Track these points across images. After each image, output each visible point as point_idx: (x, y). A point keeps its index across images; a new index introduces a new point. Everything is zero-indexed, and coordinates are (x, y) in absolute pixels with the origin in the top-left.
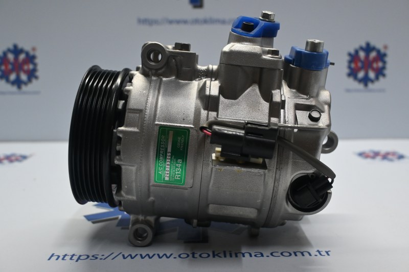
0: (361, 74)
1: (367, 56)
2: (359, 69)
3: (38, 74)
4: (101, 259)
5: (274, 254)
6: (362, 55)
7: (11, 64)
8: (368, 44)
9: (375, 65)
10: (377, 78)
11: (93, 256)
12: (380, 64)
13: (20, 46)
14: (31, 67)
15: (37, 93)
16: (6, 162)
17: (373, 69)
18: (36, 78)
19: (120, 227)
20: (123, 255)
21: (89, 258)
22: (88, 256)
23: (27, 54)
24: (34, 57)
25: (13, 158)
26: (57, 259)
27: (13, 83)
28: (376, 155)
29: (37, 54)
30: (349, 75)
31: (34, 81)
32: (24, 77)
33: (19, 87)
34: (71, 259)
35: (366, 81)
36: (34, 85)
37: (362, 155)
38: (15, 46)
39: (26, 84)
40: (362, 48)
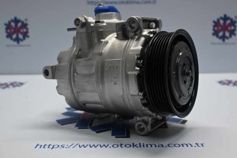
0: (221, 34)
1: (225, 23)
2: (220, 31)
3: (29, 34)
4: (66, 148)
5: (169, 145)
6: (222, 22)
7: (13, 29)
8: (225, 16)
10: (230, 36)
11: (61, 146)
12: (233, 28)
13: (18, 18)
14: (25, 30)
15: (28, 46)
16: (11, 87)
17: (228, 31)
18: (28, 37)
20: (79, 145)
21: (59, 147)
23: (23, 22)
24: (26, 25)
25: (15, 84)
26: (40, 148)
27: (15, 40)
28: (229, 82)
29: (28, 22)
30: (214, 34)
31: (27, 39)
32: (21, 36)
33: (18, 42)
34: (48, 147)
35: (223, 38)
36: (27, 41)
37: (221, 82)
38: (16, 18)
39: (22, 40)
40: (221, 18)
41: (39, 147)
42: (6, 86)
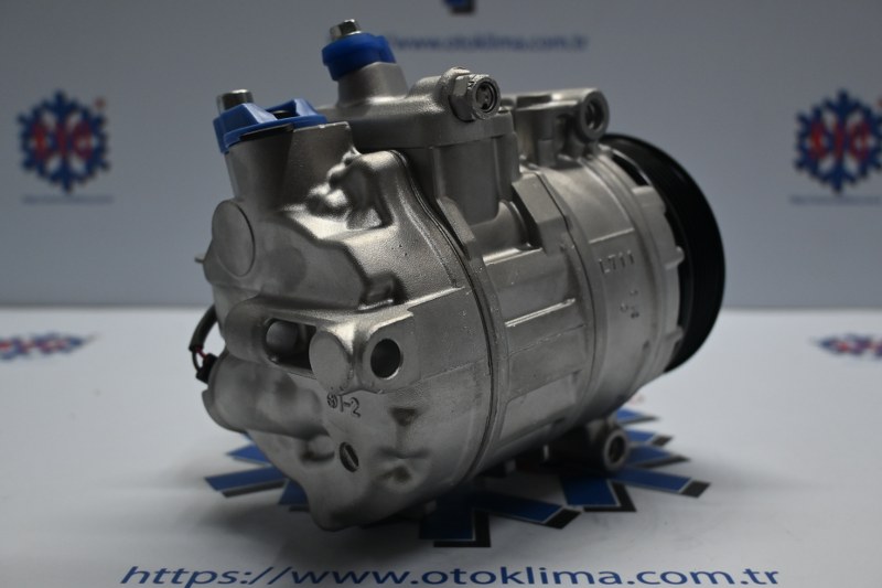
0: (827, 164)
1: (841, 124)
2: (823, 153)
3: (111, 157)
4: (243, 582)
6: (830, 119)
7: (50, 135)
8: (844, 97)
9: (858, 144)
10: (863, 172)
11: (225, 575)
12: (871, 142)
13: (71, 96)
14: (93, 142)
15: (105, 200)
16: (35, 352)
17: (855, 152)
18: (105, 166)
19: (287, 507)
20: (295, 575)
21: (216, 580)
22: (214, 576)
23: (86, 113)
24: (99, 121)
25: (52, 344)
26: (143, 581)
27: (54, 178)
28: (860, 346)
29: (109, 113)
30: (800, 165)
31: (100, 173)
32: (77, 165)
33: (67, 187)
34: (175, 581)
36: (100, 184)
37: (832, 345)
38: (60, 97)
39: (81, 179)
40: (829, 105)
41: (137, 577)
42: (16, 348)
